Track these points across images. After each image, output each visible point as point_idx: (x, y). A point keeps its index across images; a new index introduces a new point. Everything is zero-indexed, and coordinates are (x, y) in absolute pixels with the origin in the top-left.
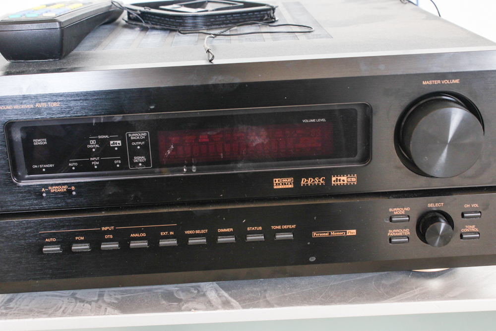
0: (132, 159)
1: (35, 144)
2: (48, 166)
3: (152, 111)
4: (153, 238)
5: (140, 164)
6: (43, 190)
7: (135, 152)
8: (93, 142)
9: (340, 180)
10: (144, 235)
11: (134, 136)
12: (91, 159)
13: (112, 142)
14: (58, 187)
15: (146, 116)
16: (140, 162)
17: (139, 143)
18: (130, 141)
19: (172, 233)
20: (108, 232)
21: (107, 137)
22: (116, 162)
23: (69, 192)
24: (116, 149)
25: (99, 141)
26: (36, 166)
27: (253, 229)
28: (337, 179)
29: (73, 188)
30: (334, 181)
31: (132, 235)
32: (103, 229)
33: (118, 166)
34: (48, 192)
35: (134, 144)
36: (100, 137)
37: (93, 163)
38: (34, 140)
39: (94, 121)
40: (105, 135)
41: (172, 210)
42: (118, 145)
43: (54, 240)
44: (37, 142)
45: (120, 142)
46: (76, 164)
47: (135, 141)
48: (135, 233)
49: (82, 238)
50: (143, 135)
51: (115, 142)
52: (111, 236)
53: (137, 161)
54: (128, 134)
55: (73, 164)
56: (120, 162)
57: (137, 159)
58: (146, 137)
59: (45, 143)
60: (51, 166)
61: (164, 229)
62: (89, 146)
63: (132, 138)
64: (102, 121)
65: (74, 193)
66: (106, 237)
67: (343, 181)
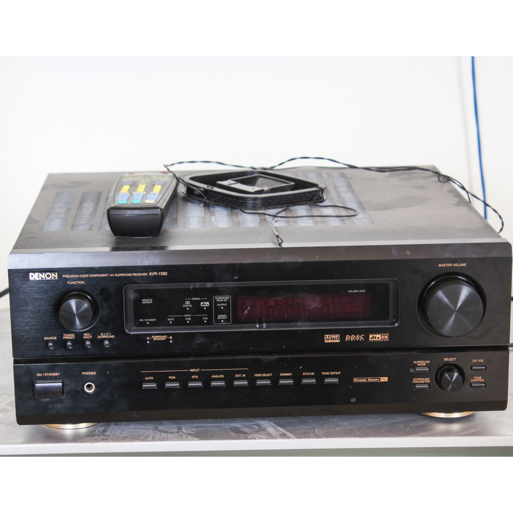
0: (216, 316)
1: (143, 303)
2: (151, 320)
3: (236, 280)
4: (229, 379)
5: (222, 321)
6: (148, 338)
7: (219, 311)
8: (188, 303)
9: (375, 337)
10: (222, 376)
11: (219, 299)
12: (185, 316)
13: (202, 303)
14: (159, 337)
15: (231, 284)
16: (222, 319)
17: (223, 304)
18: (216, 302)
19: (244, 375)
20: (194, 373)
21: (199, 299)
22: (204, 318)
23: (168, 340)
24: (205, 308)
25: (192, 302)
26: (142, 320)
27: (308, 374)
28: (373, 336)
29: (171, 338)
30: (371, 338)
31: (213, 376)
32: (191, 370)
33: (205, 321)
34: (151, 340)
35: (219, 305)
36: (193, 299)
37: (186, 319)
38: (143, 300)
39: (192, 287)
40: (197, 297)
41: (246, 357)
42: (206, 305)
43: (152, 378)
44: (145, 301)
45: (208, 303)
46: (173, 319)
47: (220, 303)
48: (216, 375)
49: (174, 378)
50: (226, 298)
51: (205, 303)
52: (197, 377)
53: (220, 318)
54: (215, 298)
55: (171, 320)
56: (207, 318)
57: (220, 317)
58: (229, 300)
59: (151, 302)
60: (154, 320)
61: (238, 372)
62: (184, 306)
63: (217, 301)
64: (198, 287)
65: (171, 341)
66: (193, 377)
67: (378, 338)
